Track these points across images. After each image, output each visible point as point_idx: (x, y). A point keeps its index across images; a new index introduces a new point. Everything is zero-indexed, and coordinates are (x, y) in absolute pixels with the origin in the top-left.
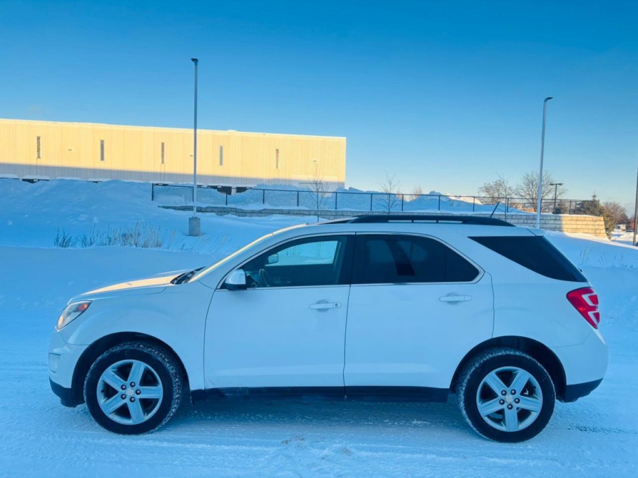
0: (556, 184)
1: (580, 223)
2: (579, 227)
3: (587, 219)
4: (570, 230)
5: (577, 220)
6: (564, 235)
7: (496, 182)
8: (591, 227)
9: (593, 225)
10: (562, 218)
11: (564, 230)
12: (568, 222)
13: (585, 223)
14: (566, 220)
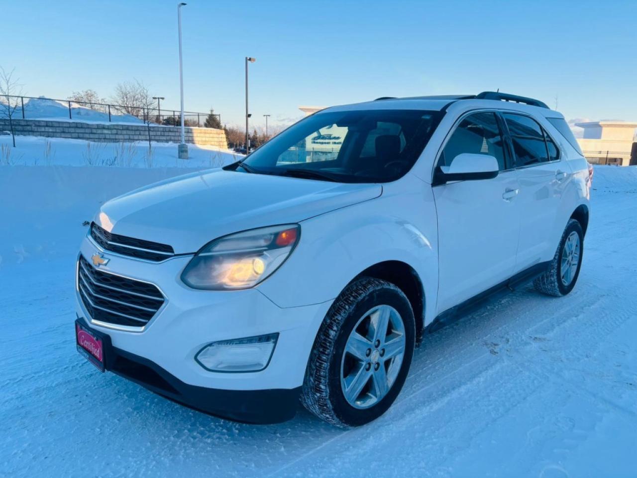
0: (159, 98)
1: (208, 135)
2: (207, 139)
3: (212, 132)
4: (200, 143)
5: (205, 133)
6: (196, 147)
7: (87, 92)
8: (216, 139)
9: (217, 138)
10: (194, 131)
11: (195, 142)
12: (199, 135)
13: (211, 135)
14: (197, 133)
